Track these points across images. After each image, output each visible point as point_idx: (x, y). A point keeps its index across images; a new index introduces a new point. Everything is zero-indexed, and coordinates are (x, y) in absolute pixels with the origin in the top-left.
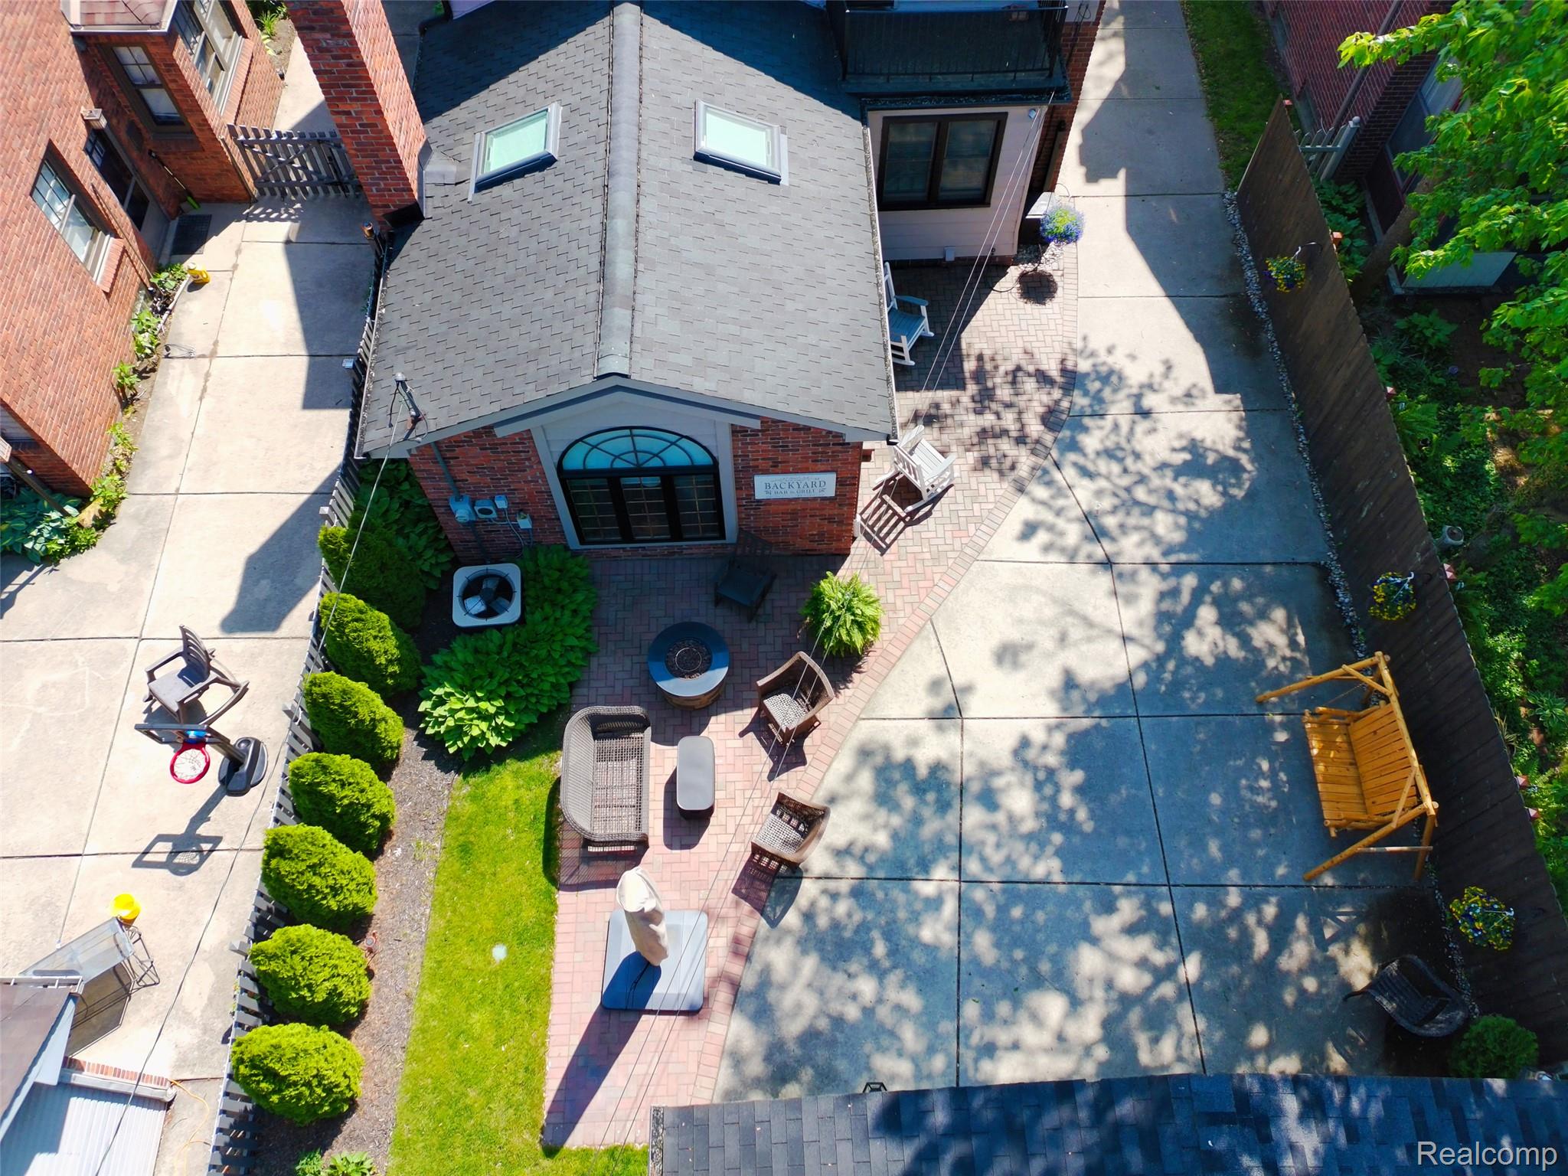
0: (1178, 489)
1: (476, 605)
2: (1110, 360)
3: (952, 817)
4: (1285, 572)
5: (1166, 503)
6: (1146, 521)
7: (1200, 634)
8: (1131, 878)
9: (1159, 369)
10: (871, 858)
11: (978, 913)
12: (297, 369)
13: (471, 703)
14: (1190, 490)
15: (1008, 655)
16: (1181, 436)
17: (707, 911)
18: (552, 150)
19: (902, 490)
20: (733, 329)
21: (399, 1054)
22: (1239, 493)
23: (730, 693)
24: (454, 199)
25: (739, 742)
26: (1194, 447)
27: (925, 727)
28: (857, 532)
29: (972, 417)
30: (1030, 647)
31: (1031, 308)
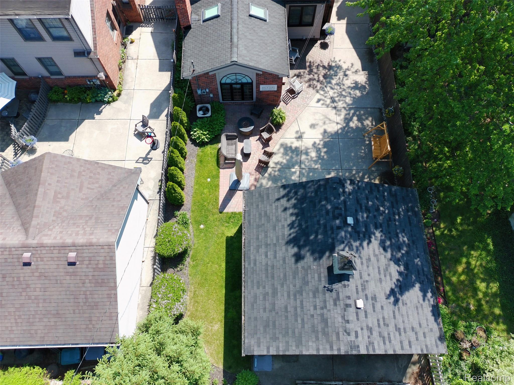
0: (352, 92)
1: (201, 112)
2: (339, 63)
3: (299, 157)
4: (373, 110)
5: (349, 95)
6: (344, 99)
7: (353, 122)
8: (334, 168)
9: (351, 65)
10: (282, 164)
11: (303, 174)
12: (157, 62)
13: (202, 132)
14: (355, 92)
15: (313, 126)
16: (353, 81)
17: (250, 173)
18: (219, 14)
19: (291, 91)
20: (257, 53)
21: (191, 196)
22: (365, 93)
23: (254, 133)
24: (198, 24)
25: (256, 142)
26: (356, 83)
27: (294, 140)
28: (281, 100)
29: (308, 76)
30: (317, 125)
31: (322, 51)
